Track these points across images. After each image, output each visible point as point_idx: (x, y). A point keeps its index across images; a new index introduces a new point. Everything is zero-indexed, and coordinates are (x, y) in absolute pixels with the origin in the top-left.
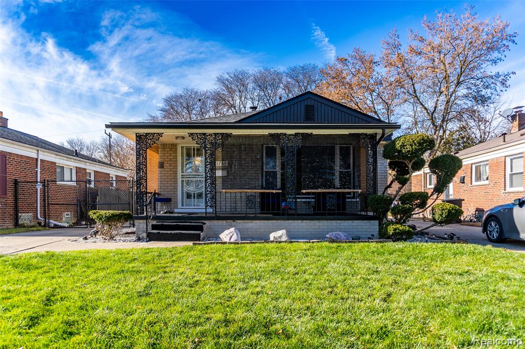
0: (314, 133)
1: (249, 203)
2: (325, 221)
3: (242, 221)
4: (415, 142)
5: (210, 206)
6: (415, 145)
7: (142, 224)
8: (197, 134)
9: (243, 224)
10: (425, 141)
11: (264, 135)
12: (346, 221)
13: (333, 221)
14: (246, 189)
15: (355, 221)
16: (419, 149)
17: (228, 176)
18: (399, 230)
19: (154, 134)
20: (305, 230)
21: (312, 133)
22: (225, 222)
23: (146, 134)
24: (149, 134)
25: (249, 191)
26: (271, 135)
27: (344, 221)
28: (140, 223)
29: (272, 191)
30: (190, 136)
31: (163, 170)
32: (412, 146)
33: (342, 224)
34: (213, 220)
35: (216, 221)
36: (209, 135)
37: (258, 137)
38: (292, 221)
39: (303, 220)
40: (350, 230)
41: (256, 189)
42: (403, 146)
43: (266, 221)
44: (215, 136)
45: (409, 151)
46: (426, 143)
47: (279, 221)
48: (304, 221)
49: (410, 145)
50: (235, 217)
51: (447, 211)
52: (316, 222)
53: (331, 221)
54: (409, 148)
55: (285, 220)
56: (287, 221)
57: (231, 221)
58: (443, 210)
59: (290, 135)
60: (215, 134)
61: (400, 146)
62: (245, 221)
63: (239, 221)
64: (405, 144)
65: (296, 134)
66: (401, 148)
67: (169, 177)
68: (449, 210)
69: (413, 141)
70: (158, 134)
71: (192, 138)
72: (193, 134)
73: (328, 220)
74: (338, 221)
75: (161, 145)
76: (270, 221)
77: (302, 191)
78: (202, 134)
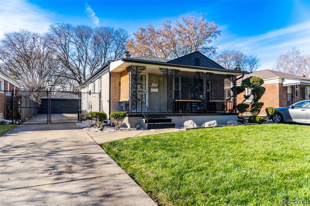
0: (214, 73)
3: (184, 117)
5: (170, 109)
7: (134, 120)
8: (163, 69)
11: (193, 72)
13: (221, 116)
15: (230, 116)
17: (158, 92)
19: (141, 67)
22: (177, 117)
23: (137, 66)
24: (138, 66)
26: (197, 72)
28: (133, 119)
29: (198, 101)
30: (160, 70)
36: (169, 70)
37: (191, 73)
39: (210, 115)
44: (172, 71)
47: (200, 116)
52: (215, 116)
55: (203, 115)
57: (180, 117)
59: (205, 73)
60: (172, 69)
62: (186, 116)
65: (207, 73)
70: (143, 67)
71: (161, 71)
72: (161, 68)
74: (223, 116)
77: (210, 101)
78: (166, 69)
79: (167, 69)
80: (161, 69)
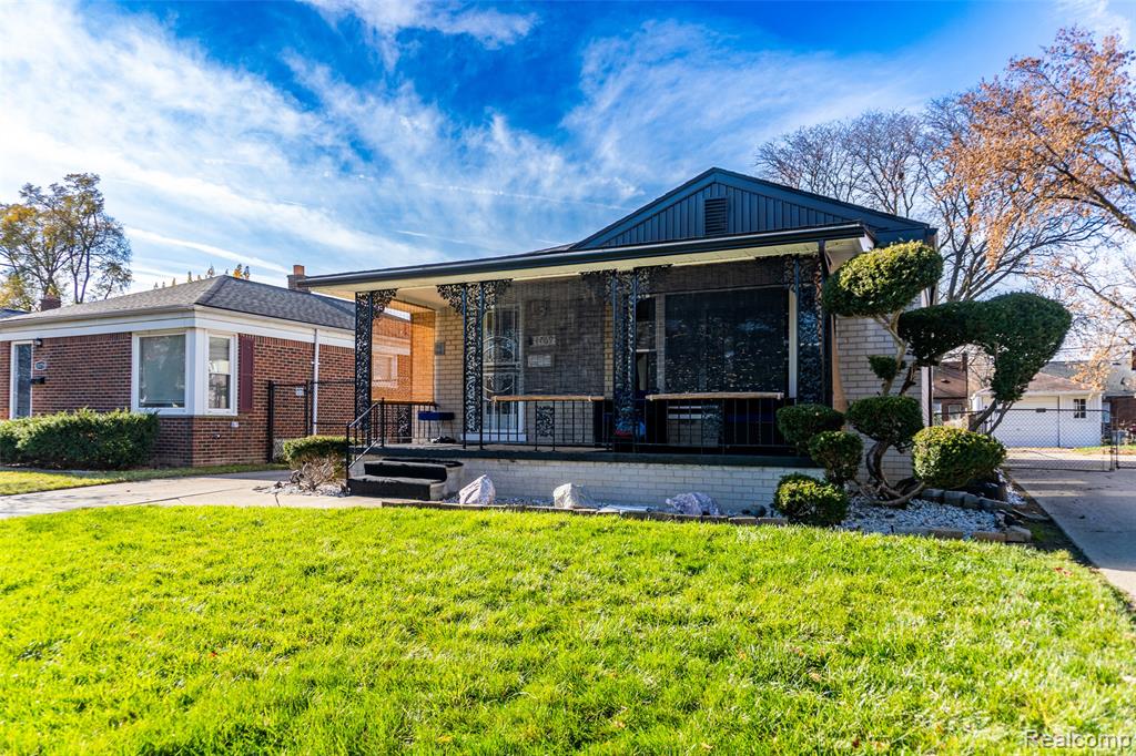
0: (675, 264)
1: (542, 423)
2: (698, 468)
3: (526, 462)
4: (882, 267)
5: (472, 430)
6: (882, 275)
8: (451, 285)
9: (530, 468)
10: (906, 263)
12: (746, 469)
14: (537, 393)
15: (767, 469)
16: (891, 284)
17: (555, 366)
18: (801, 494)
19: (384, 291)
20: (653, 486)
21: (670, 266)
22: (496, 462)
23: (371, 292)
25: (540, 398)
26: (585, 277)
27: (740, 469)
30: (439, 291)
31: (443, 357)
32: (874, 279)
33: (735, 475)
34: (476, 457)
35: (480, 461)
36: (472, 286)
38: (625, 465)
39: (649, 461)
40: (756, 490)
41: (555, 394)
42: (855, 280)
43: (574, 464)
44: (483, 287)
45: (868, 292)
46: (909, 268)
48: (651, 466)
49: (871, 276)
50: (512, 452)
51: (938, 448)
52: (675, 467)
53: (712, 467)
54: (868, 284)
55: (611, 461)
56: (614, 465)
57: (507, 461)
58: (929, 445)
59: (625, 273)
60: (482, 283)
61: (849, 280)
62: (533, 462)
63: (522, 462)
64: (860, 275)
65: (637, 270)
66: (850, 285)
67: (453, 372)
68: (944, 447)
69: (878, 267)
70: (389, 290)
71: (443, 295)
72: (444, 286)
73: (704, 464)
74: (726, 468)
75: (441, 309)
76: (581, 464)
77: (647, 397)
78: (460, 284)
79: (464, 285)
80: (442, 288)
